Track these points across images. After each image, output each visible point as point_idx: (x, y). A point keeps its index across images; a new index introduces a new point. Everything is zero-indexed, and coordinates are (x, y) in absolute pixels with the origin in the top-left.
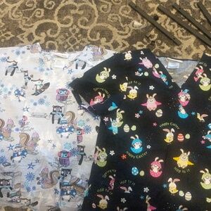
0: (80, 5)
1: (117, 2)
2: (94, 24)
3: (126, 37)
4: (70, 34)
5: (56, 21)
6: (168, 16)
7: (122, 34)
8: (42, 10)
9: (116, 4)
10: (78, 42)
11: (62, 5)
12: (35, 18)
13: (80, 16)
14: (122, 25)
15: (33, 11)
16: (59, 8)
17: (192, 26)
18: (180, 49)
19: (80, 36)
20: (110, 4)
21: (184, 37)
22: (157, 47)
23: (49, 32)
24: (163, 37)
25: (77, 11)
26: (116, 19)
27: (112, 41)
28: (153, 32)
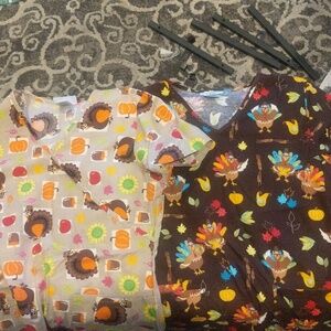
0: (77, 37)
1: (131, 25)
2: (102, 63)
3: (152, 74)
4: (68, 83)
5: (43, 66)
6: (209, 34)
7: (145, 72)
8: (21, 54)
9: (129, 27)
10: (82, 92)
11: (49, 41)
12: (11, 66)
13: (78, 53)
14: (143, 57)
15: (7, 57)
16: (45, 46)
17: (246, 43)
18: (234, 79)
19: (83, 83)
20: (121, 30)
21: (237, 61)
22: (200, 82)
23: (35, 84)
24: (206, 65)
25: (73, 47)
26: (133, 49)
27: (132, 83)
28: (190, 61)
